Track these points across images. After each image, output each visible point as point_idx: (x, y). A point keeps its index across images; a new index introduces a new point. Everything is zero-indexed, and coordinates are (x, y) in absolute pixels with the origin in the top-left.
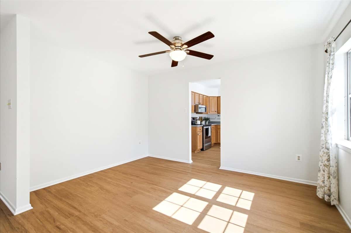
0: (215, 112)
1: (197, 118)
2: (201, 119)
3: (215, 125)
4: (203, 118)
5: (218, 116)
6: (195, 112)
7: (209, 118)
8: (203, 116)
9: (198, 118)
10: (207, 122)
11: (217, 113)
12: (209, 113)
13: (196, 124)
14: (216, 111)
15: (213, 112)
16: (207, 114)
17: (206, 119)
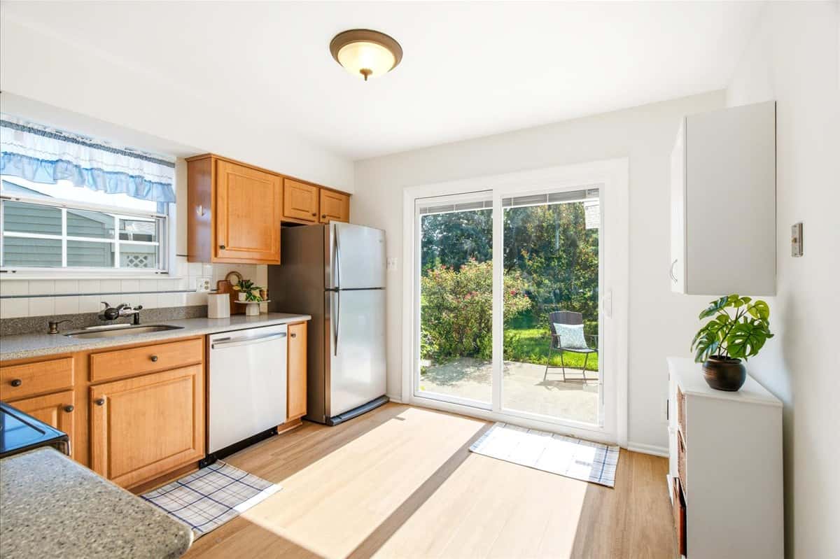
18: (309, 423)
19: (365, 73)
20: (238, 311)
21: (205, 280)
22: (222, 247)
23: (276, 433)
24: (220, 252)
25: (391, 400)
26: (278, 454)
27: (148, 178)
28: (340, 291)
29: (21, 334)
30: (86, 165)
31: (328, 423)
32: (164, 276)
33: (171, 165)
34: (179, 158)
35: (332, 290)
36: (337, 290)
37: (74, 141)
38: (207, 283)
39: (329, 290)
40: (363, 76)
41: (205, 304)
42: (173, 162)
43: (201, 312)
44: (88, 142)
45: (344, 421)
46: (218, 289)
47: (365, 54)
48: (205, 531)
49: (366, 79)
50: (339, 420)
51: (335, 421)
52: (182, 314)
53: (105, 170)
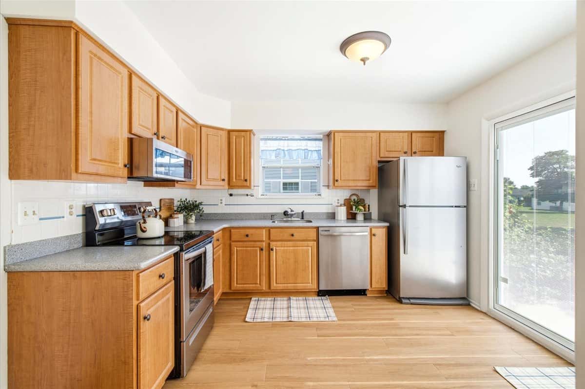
0: (222, 183)
1: (149, 204)
2: (169, 210)
3: (224, 229)
4: (176, 203)
5: (231, 195)
6: (131, 177)
7: (201, 204)
8: (177, 194)
9: (156, 205)
10: (194, 217)
11: (227, 187)
12: (198, 186)
13: (140, 235)
14: (223, 180)
15: (214, 179)
16: (193, 187)
17: (189, 208)
18: (391, 297)
19: (364, 60)
20: (352, 217)
21: (337, 199)
22: (337, 181)
23: (365, 294)
24: (336, 183)
25: (471, 304)
26: (355, 305)
27: (310, 149)
28: (407, 207)
29: (266, 219)
30: (286, 149)
31: (400, 301)
32: (319, 197)
33: (320, 140)
34: (324, 136)
35: (402, 206)
36: (404, 206)
37: (282, 139)
38: (338, 200)
39: (400, 206)
40: (363, 62)
41: (333, 211)
42: (321, 138)
43: (332, 216)
44: (286, 138)
45: (412, 304)
46: (344, 204)
47: (360, 48)
48: (292, 320)
49: (364, 64)
50: (407, 301)
51: (404, 301)
52: (325, 217)
53: (293, 149)
